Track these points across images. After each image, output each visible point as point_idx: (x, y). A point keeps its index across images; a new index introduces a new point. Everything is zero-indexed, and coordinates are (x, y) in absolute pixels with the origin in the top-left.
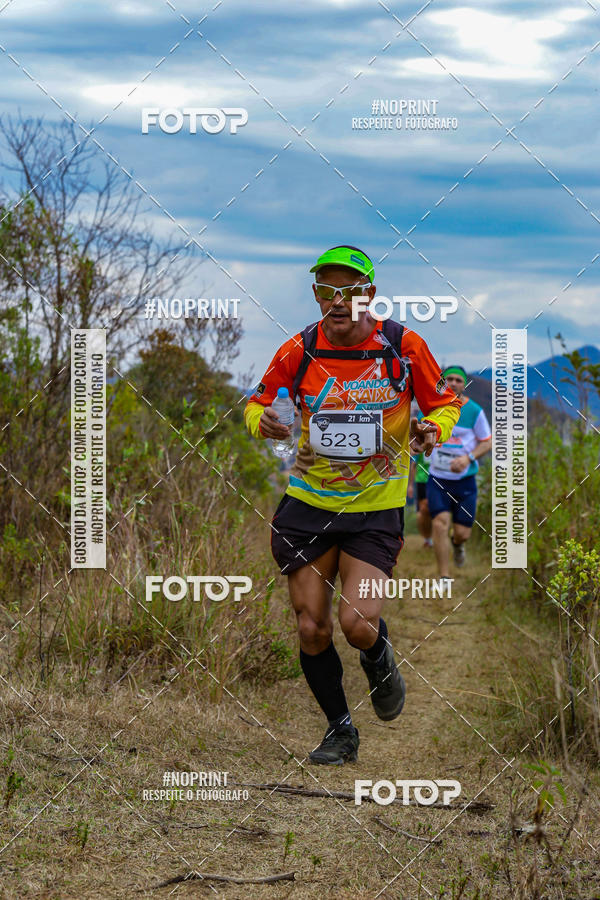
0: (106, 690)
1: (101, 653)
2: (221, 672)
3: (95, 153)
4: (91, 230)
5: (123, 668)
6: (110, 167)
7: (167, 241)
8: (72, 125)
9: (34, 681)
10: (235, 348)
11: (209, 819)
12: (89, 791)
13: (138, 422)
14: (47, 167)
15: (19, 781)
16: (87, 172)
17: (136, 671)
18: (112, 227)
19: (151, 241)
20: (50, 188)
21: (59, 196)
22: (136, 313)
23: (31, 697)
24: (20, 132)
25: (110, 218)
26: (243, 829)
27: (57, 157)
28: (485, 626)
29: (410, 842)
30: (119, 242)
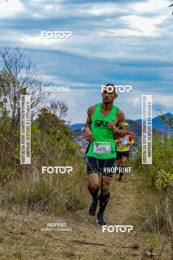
0: (28, 213)
1: (26, 202)
2: (61, 207)
3: (25, 57)
4: (24, 79)
5: (33, 206)
6: (30, 61)
7: (46, 83)
8: (19, 49)
9: (7, 210)
10: (66, 113)
11: (57, 251)
12: (22, 242)
13: (38, 135)
14: (12, 61)
15: (2, 239)
16: (23, 62)
17: (37, 207)
18: (30, 78)
19: (42, 82)
20: (12, 67)
21: (15, 69)
22: (37, 103)
23: (6, 215)
24: (4, 51)
25: (30, 76)
26: (67, 253)
27: (15, 58)
28: (138, 194)
29: (115, 257)
30: (33, 82)
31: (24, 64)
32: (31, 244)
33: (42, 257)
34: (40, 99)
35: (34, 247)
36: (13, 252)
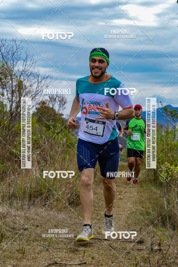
0: (29, 208)
1: (27, 197)
3: (22, 49)
4: (22, 72)
5: (34, 202)
6: (27, 53)
7: (44, 75)
8: (15, 41)
9: (8, 206)
10: (65, 106)
11: (60, 246)
12: (25, 238)
13: (36, 129)
14: (8, 53)
15: (4, 235)
16: (20, 55)
17: (38, 202)
18: (28, 71)
19: (39, 75)
20: (9, 60)
21: (12, 62)
22: (35, 96)
23: (7, 210)
25: (27, 68)
26: (71, 249)
27: (11, 50)
28: (140, 188)
29: (120, 252)
30: (30, 75)
31: (21, 57)
32: (34, 240)
33: (46, 252)
34: (38, 92)
35: (37, 243)
36: (15, 248)
